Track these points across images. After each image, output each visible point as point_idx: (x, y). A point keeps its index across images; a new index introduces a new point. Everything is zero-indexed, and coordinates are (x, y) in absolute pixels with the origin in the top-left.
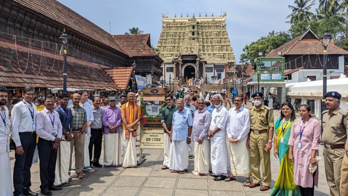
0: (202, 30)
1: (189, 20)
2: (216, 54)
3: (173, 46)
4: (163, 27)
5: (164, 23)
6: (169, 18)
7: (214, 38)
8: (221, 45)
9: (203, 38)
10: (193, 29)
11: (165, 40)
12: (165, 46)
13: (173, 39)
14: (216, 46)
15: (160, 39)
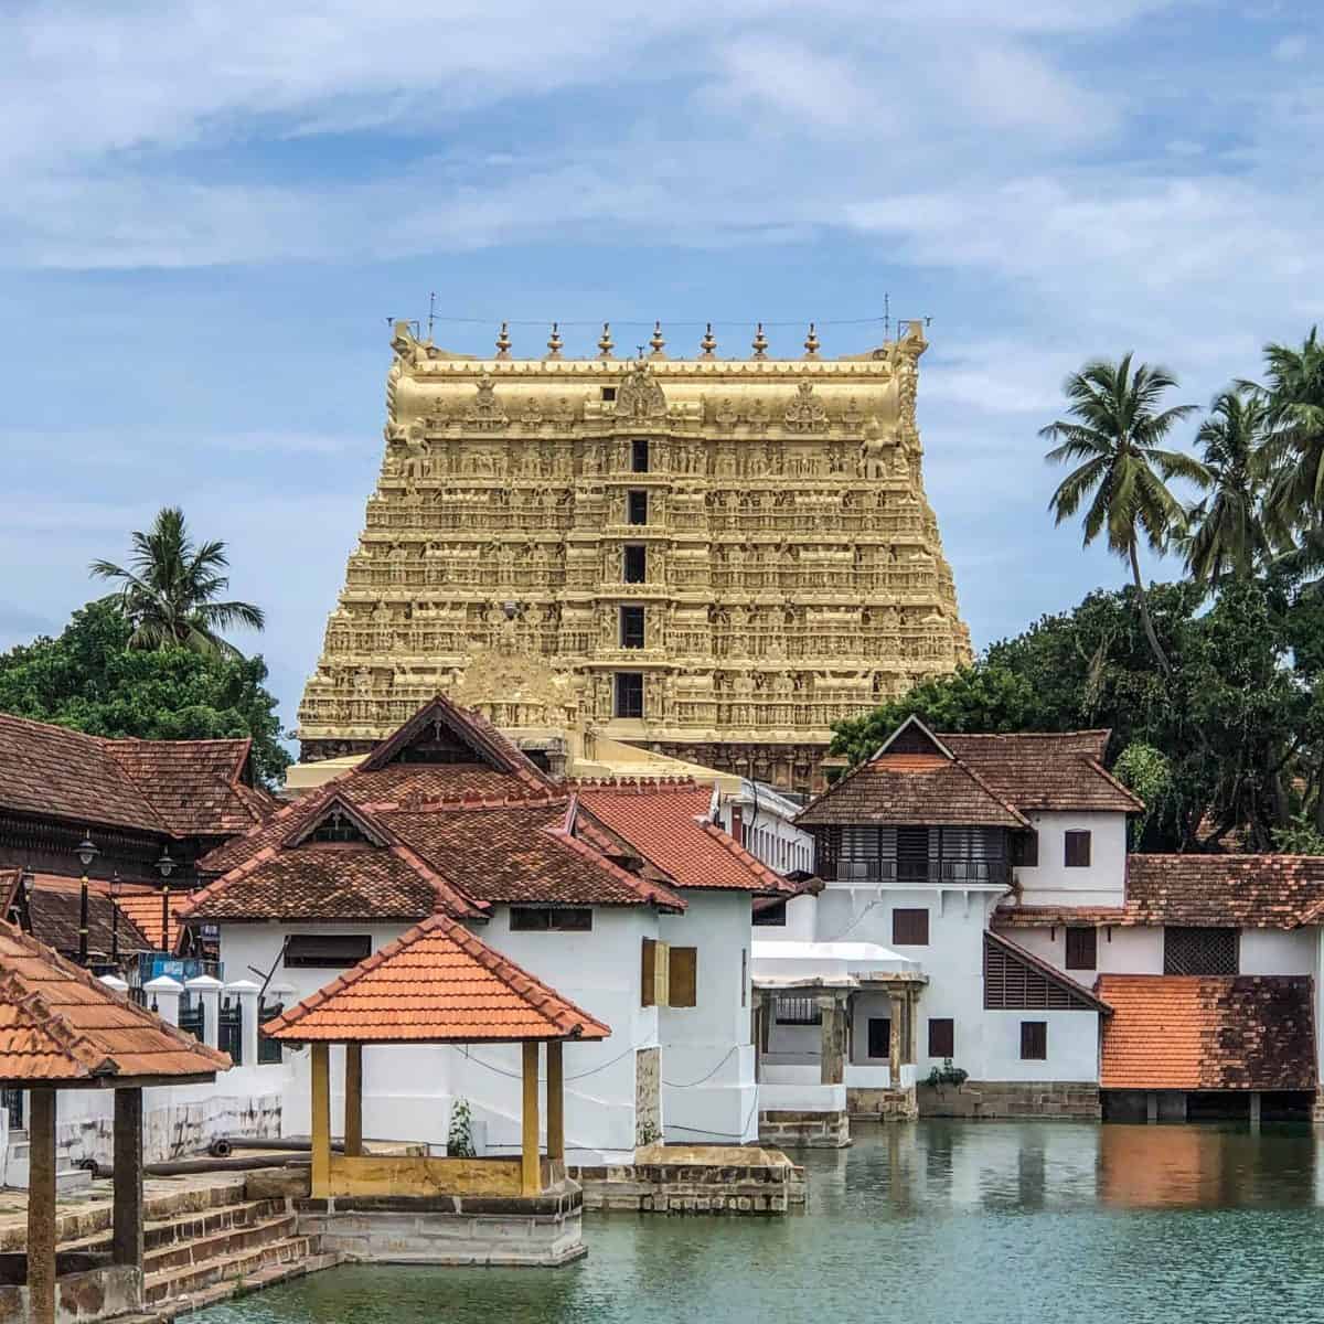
0: (711, 470)
1: (608, 394)
2: (819, 681)
3: (471, 606)
4: (397, 445)
5: (396, 406)
6: (443, 366)
7: (806, 547)
8: (855, 608)
9: (721, 546)
10: (637, 469)
11: (404, 553)
12: (409, 605)
13: (474, 545)
14: (817, 608)
15: (368, 544)
